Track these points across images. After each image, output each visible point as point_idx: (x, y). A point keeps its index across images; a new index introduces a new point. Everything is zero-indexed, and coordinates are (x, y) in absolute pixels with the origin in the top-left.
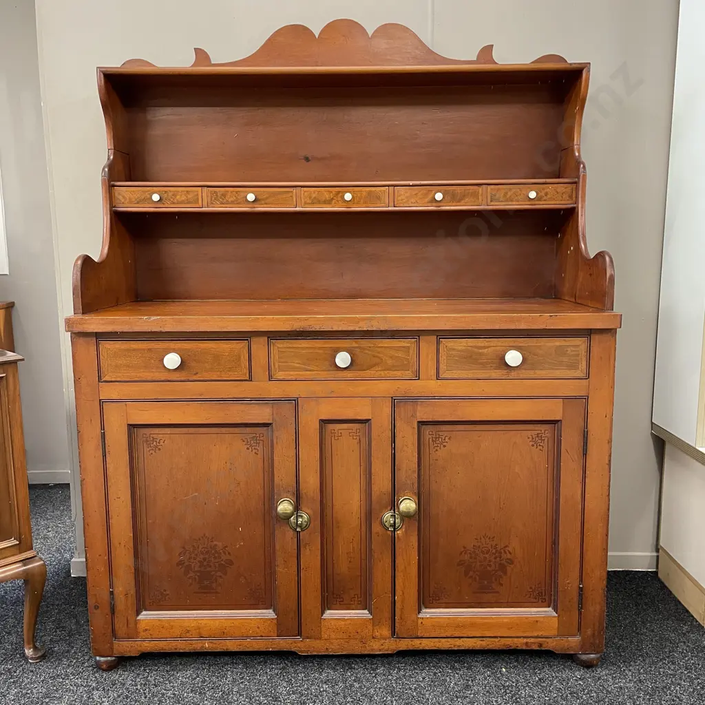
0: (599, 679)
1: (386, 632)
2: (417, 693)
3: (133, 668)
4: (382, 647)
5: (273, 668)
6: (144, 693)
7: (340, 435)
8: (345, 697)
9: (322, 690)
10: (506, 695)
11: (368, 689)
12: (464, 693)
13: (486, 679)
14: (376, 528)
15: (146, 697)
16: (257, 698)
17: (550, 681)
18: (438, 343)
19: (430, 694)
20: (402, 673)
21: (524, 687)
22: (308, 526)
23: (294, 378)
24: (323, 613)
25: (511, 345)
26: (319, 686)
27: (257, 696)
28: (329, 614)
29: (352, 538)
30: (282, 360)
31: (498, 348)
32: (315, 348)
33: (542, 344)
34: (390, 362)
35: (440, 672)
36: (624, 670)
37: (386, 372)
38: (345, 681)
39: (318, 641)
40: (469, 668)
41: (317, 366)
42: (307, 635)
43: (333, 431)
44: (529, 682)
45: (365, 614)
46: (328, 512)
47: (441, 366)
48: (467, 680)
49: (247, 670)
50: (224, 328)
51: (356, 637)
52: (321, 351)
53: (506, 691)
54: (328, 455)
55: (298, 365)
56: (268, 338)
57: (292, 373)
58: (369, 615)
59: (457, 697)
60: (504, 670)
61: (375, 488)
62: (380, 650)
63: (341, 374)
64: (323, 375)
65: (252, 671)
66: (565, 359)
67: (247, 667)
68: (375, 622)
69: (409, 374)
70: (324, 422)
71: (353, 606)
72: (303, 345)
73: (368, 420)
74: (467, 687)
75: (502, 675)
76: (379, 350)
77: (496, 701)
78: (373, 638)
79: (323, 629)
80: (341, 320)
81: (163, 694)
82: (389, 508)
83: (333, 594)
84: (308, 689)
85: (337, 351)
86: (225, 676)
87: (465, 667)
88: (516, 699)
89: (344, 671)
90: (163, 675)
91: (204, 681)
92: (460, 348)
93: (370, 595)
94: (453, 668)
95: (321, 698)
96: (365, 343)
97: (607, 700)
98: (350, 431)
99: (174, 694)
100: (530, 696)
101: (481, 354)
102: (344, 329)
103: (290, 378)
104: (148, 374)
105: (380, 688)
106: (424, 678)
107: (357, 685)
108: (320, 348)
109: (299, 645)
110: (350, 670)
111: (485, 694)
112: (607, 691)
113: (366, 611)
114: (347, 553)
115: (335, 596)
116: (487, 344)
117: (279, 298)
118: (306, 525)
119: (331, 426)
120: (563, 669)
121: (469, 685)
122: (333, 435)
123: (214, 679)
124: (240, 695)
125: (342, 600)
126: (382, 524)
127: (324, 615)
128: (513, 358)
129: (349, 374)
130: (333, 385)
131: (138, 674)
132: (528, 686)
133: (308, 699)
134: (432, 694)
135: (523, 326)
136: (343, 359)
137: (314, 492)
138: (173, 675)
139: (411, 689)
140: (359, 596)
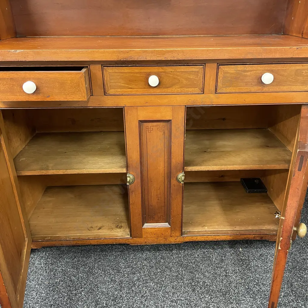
0: (292, 254)
1: (178, 233)
2: (195, 265)
3: (39, 253)
4: (176, 241)
5: (116, 251)
6: (46, 270)
7: (152, 129)
8: (157, 269)
9: (144, 264)
10: (243, 265)
11: (169, 263)
12: (220, 265)
13: (231, 255)
14: (174, 182)
15: (46, 272)
16: (109, 271)
17: (266, 256)
18: (218, 69)
19: (202, 266)
20: (186, 252)
21: (253, 260)
22: (133, 182)
23: (121, 93)
24: (143, 225)
25: (266, 69)
26: (142, 262)
27: (108, 270)
28: (146, 225)
29: (159, 187)
30: (112, 81)
31: (258, 71)
32: (134, 73)
33: (287, 68)
34: (185, 82)
35: (207, 252)
36: (304, 248)
37: (182, 89)
38: (156, 259)
39: (141, 239)
40: (222, 248)
41: (136, 85)
42: (135, 236)
43: (147, 127)
44: (255, 257)
45: (166, 225)
46: (145, 173)
47: (219, 84)
48: (221, 256)
49: (102, 253)
50: (70, 58)
51: (162, 236)
52: (138, 75)
53: (243, 263)
54: (145, 142)
55: (123, 85)
56: (102, 65)
57: (119, 90)
58: (169, 226)
59: (217, 267)
60: (241, 249)
61: (173, 161)
62: (175, 242)
63: (152, 91)
64: (140, 91)
65: (105, 253)
66: (301, 78)
67: (102, 251)
68: (172, 229)
69: (197, 90)
70: (141, 122)
71: (160, 221)
72: (126, 71)
73: (170, 121)
74: (222, 261)
75: (240, 252)
76: (178, 74)
77: (238, 269)
78: (171, 236)
79: (143, 233)
80: (152, 52)
81: (56, 270)
82: (181, 171)
83: (149, 216)
84: (136, 264)
85: (149, 75)
86: (90, 257)
87: (220, 248)
88: (249, 268)
89: (155, 252)
90: (56, 257)
91: (79, 261)
92: (232, 72)
93: (170, 216)
94: (214, 249)
95: (143, 270)
96: (169, 69)
97: (297, 267)
98: (158, 127)
99: (62, 270)
100: (257, 266)
101: (246, 76)
102: (155, 59)
103: (118, 93)
104: (14, 97)
105: (175, 263)
106: (198, 256)
107: (162, 261)
108: (137, 73)
109: (130, 241)
110: (158, 251)
111: (232, 265)
112: (297, 261)
113: (167, 224)
114: (157, 195)
115: (150, 217)
116: (250, 69)
117: (108, 35)
118: (133, 181)
119: (145, 124)
120: (272, 248)
121: (223, 260)
122: (147, 129)
123: (85, 259)
124: (99, 269)
125: (153, 218)
126: (177, 179)
127: (144, 226)
128: (268, 78)
129: (158, 91)
130: (147, 98)
131: (42, 257)
132: (255, 259)
133: (136, 271)
134: (203, 266)
135: (277, 56)
136: (154, 81)
137: (136, 163)
138: (62, 257)
139: (192, 263)
140: (163, 216)
